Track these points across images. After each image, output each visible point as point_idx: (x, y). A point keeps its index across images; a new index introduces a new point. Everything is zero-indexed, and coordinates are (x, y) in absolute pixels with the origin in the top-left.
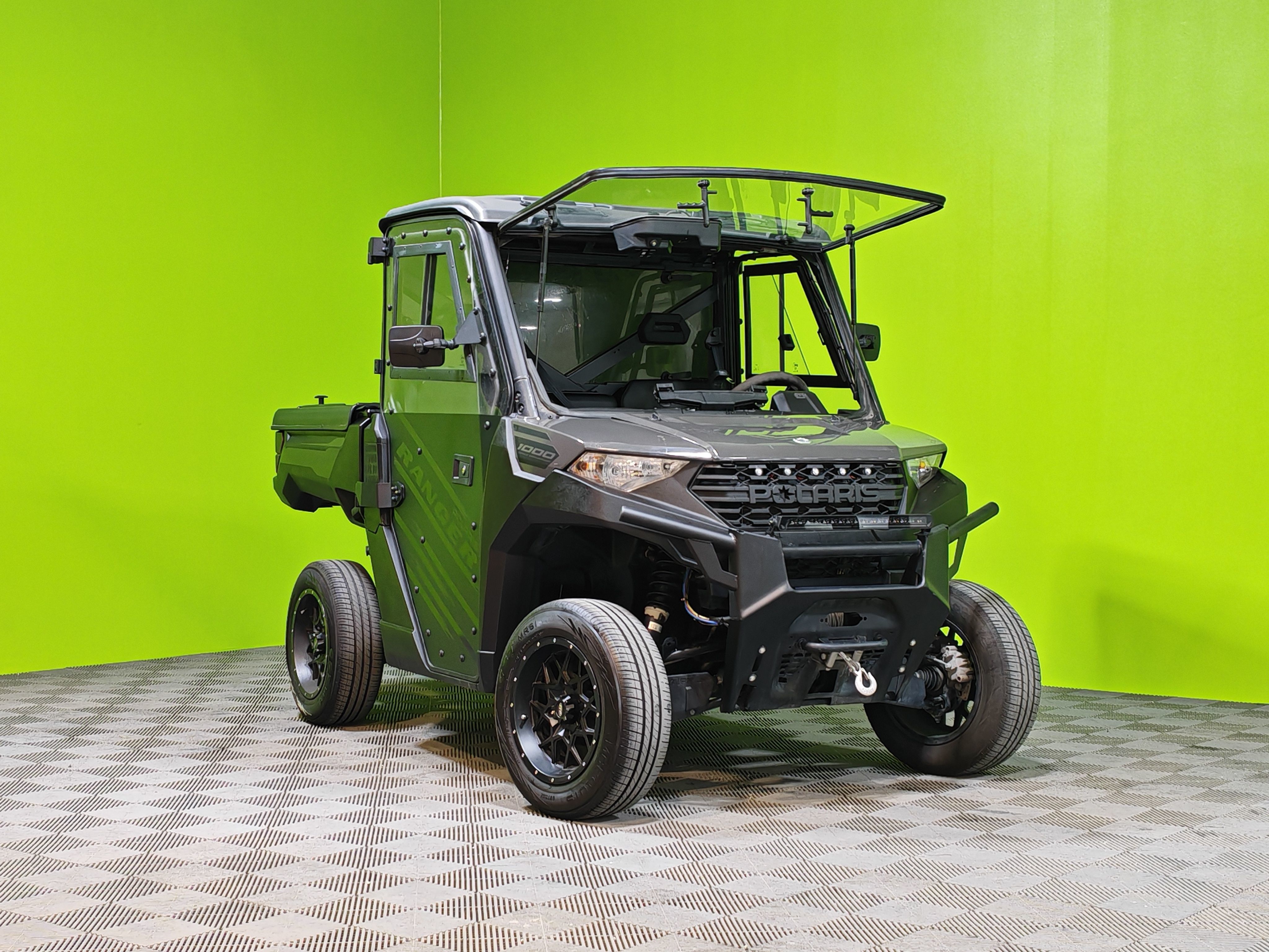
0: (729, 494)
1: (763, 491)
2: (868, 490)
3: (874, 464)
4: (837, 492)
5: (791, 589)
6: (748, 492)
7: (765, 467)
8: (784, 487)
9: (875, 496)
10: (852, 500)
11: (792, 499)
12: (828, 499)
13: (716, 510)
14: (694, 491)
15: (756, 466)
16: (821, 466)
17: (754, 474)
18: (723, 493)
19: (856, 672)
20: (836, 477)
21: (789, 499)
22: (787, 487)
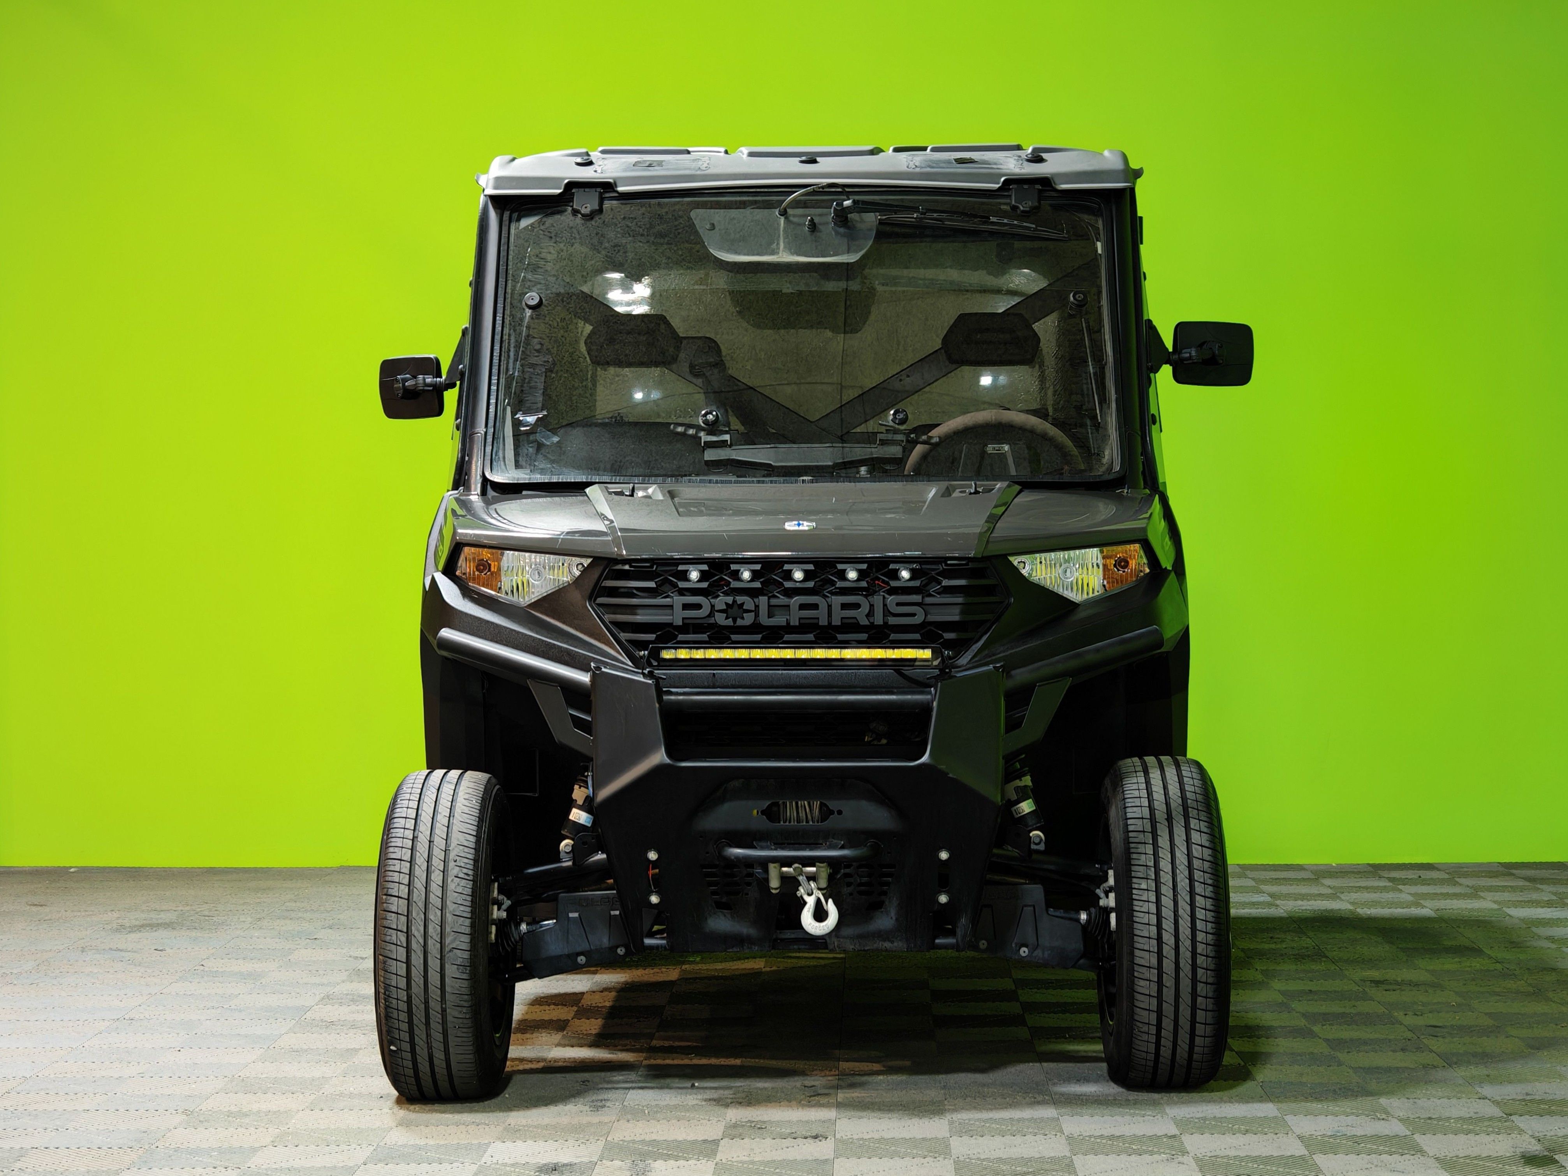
0: (639, 611)
1: (698, 606)
2: (898, 604)
3: (920, 563)
4: (836, 608)
5: (667, 761)
6: (671, 607)
7: (705, 567)
8: (734, 601)
9: (914, 615)
10: (864, 622)
11: (748, 619)
12: (818, 618)
13: (623, 636)
14: (599, 605)
15: (691, 567)
16: (811, 567)
17: (687, 579)
18: (632, 609)
19: (806, 898)
20: (840, 584)
21: (743, 618)
22: (740, 599)
